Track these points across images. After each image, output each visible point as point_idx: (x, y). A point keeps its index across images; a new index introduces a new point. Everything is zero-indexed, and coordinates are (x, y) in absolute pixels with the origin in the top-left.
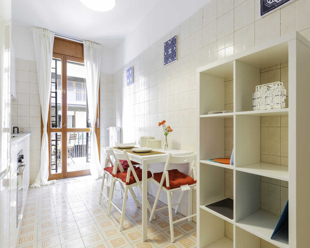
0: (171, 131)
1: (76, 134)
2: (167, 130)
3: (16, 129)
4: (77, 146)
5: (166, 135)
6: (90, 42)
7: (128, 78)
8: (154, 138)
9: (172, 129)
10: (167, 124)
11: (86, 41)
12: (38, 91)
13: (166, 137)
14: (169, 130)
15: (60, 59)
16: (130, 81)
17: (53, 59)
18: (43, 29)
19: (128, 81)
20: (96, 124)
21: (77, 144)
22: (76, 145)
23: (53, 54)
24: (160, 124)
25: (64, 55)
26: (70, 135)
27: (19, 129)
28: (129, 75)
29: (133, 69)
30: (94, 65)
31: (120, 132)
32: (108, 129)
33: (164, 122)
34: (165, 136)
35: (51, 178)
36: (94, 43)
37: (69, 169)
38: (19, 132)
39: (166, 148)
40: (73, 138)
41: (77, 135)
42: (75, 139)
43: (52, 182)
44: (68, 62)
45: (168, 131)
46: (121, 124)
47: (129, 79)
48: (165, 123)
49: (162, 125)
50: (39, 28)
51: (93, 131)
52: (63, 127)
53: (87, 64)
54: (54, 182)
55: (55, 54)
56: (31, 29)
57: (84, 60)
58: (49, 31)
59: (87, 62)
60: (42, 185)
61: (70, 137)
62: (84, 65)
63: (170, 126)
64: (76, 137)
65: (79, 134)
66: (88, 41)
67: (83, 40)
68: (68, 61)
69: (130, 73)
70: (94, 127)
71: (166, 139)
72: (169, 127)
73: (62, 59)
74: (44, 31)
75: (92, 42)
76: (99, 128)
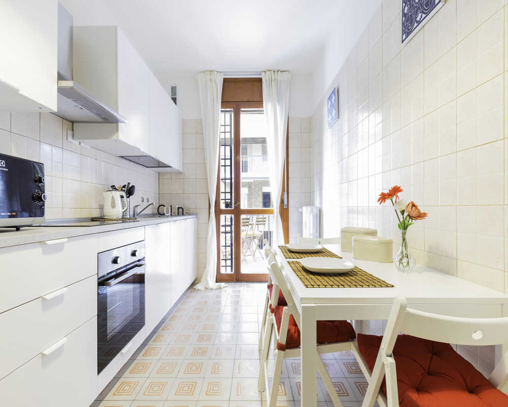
0: (421, 216)
1: (265, 217)
2: (406, 214)
3: (180, 210)
4: (267, 232)
5: (404, 227)
6: (272, 72)
7: (330, 112)
8: (373, 233)
9: (422, 211)
10: (404, 198)
11: (265, 72)
12: (204, 159)
13: (404, 234)
14: (413, 214)
15: (232, 109)
16: (332, 118)
17: (222, 111)
18: (209, 72)
19: (329, 119)
20: (282, 202)
21: (267, 230)
22: (265, 232)
23: (222, 104)
24: (383, 197)
25: (236, 103)
26: (257, 218)
27: (184, 210)
28: (331, 106)
29: (337, 92)
30: (278, 108)
31: (320, 216)
32: (300, 210)
33: (396, 190)
34: (400, 231)
35: (220, 278)
36: (277, 72)
37: (244, 270)
38: (184, 214)
39: (405, 264)
40: (262, 223)
41: (267, 218)
42: (264, 224)
43: (218, 286)
44: (242, 111)
45: (410, 217)
46: (321, 203)
47: (331, 115)
48: (399, 194)
49: (388, 201)
50: (204, 72)
51: (277, 212)
52: (235, 207)
53: (267, 109)
54: (221, 286)
55: (225, 103)
56: (197, 77)
57: (263, 104)
58: (217, 72)
59: (268, 105)
60: (207, 288)
61: (257, 221)
62: (263, 111)
63: (415, 203)
64: (265, 221)
65: (269, 216)
66: (269, 71)
67: (261, 72)
68: (242, 109)
69: (331, 102)
70: (278, 207)
71: (404, 239)
72: (413, 205)
73: (234, 108)
74: (210, 74)
75: (274, 72)
76: (287, 209)
